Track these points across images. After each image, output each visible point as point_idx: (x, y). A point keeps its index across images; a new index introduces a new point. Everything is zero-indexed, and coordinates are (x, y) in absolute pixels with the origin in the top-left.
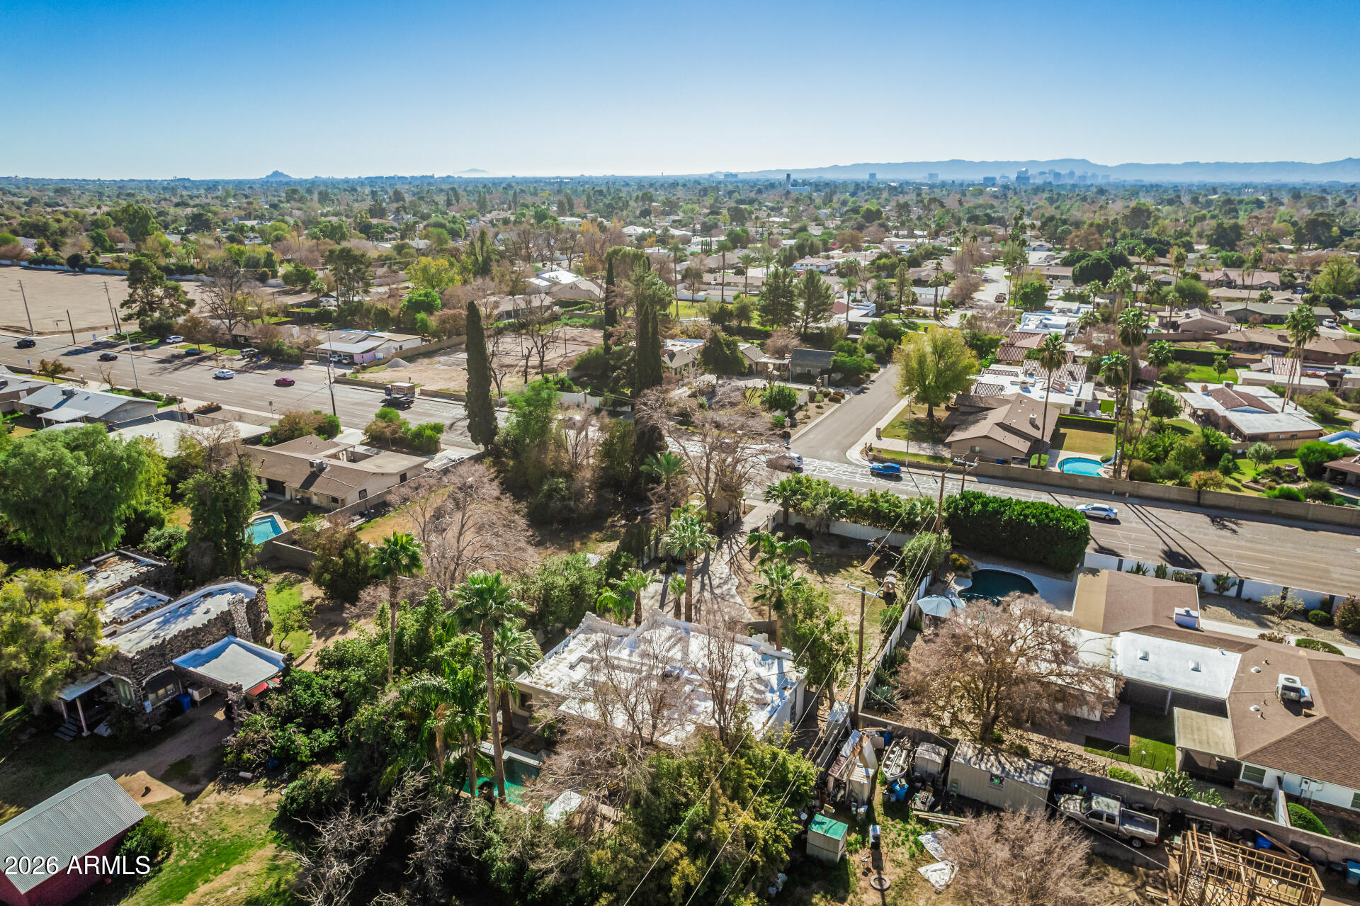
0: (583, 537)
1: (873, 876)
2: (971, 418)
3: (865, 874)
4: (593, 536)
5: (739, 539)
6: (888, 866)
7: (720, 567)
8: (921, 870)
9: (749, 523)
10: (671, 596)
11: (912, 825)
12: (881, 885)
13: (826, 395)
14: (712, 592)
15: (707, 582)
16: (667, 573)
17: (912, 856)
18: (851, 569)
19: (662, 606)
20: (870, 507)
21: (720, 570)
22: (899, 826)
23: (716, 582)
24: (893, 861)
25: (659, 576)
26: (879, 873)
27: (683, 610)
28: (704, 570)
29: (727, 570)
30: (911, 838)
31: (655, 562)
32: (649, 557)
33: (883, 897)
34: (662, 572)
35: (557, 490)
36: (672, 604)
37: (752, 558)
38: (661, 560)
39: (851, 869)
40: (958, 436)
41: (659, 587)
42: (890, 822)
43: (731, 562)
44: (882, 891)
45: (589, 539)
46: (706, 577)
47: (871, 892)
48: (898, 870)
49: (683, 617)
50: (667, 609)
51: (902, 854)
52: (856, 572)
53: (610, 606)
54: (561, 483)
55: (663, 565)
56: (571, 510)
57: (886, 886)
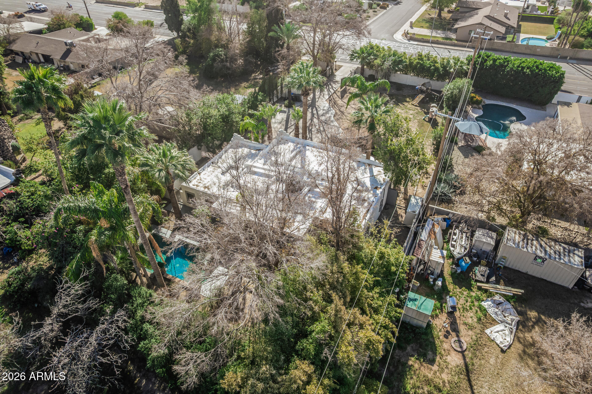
0: (236, 86)
1: (453, 338)
2: (467, 14)
3: (446, 337)
4: (243, 85)
5: (334, 86)
6: (462, 328)
7: (323, 103)
8: (488, 331)
9: (339, 75)
10: (292, 122)
11: (475, 293)
12: (461, 347)
13: (378, 5)
14: (318, 119)
15: (315, 112)
16: (289, 106)
17: (479, 319)
18: (406, 104)
19: (286, 129)
20: (418, 63)
21: (323, 105)
22: (465, 293)
23: (321, 112)
24: (465, 324)
25: (283, 108)
26: (458, 336)
27: (301, 131)
28: (313, 104)
29: (327, 105)
30: (476, 304)
31: (281, 100)
32: (277, 97)
33: (464, 357)
34: (286, 106)
35: (218, 56)
36: (293, 127)
37: (342, 97)
38: (285, 99)
39: (435, 333)
40: (460, 24)
41: (284, 116)
42: (458, 290)
43: (330, 100)
44: (462, 352)
45: (240, 87)
46: (314, 109)
47: (453, 353)
48: (470, 333)
49: (300, 136)
50: (289, 130)
51: (471, 317)
52: (409, 106)
53: (250, 129)
54: (221, 51)
55: (286, 102)
56: (228, 69)
57: (465, 347)
